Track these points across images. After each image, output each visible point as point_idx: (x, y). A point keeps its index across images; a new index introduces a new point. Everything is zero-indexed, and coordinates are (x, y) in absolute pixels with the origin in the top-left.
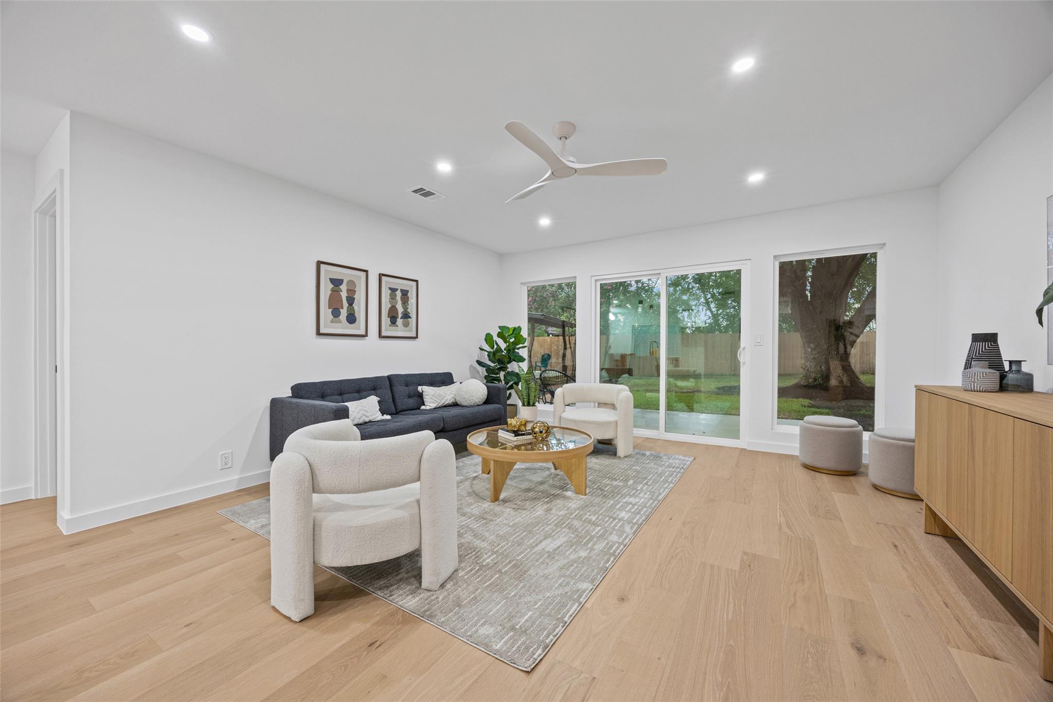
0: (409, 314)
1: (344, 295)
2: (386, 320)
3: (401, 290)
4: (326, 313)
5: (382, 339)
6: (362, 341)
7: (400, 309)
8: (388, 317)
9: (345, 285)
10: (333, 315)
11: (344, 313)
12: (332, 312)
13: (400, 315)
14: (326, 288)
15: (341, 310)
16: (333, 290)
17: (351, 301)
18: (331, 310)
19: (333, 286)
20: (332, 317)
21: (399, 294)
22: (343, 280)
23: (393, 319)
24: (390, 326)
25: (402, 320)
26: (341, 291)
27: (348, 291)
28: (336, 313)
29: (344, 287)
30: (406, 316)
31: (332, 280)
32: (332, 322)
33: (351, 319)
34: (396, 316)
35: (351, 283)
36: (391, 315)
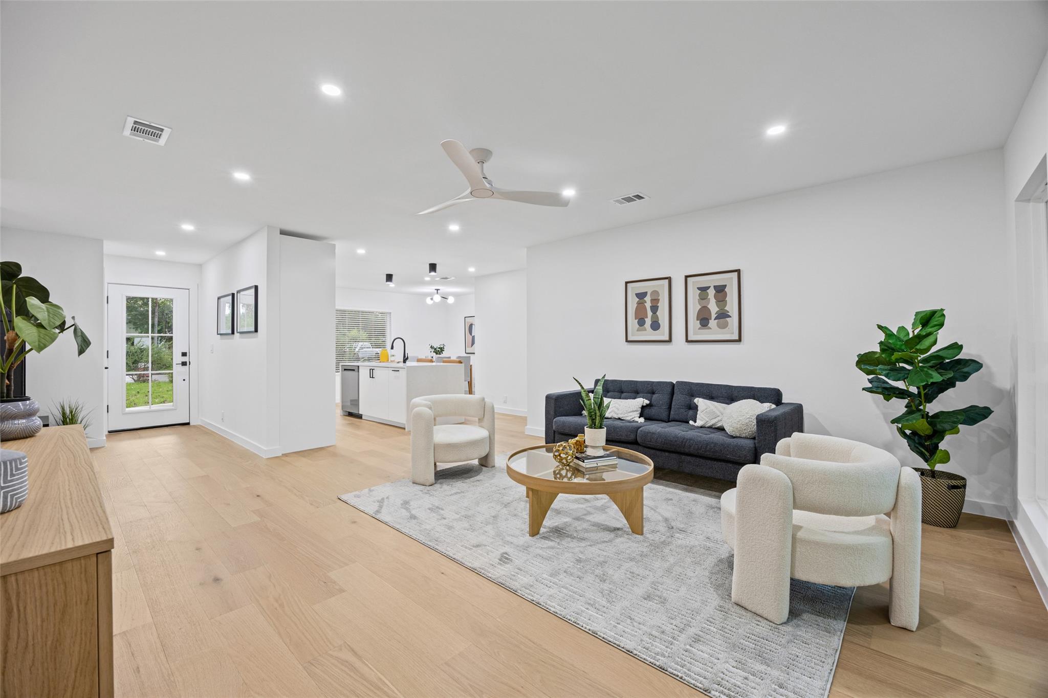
0: (728, 312)
1: (648, 305)
2: (694, 323)
3: (715, 287)
4: (633, 322)
5: (689, 343)
6: (668, 346)
7: (713, 308)
8: (697, 320)
9: (649, 297)
10: (638, 324)
11: (648, 321)
12: (638, 323)
13: (714, 316)
14: (633, 302)
15: (646, 319)
16: (638, 303)
17: (655, 309)
18: (637, 320)
19: (638, 300)
20: (638, 326)
21: (711, 292)
22: (647, 292)
23: (704, 321)
24: (699, 329)
25: (716, 321)
26: (646, 302)
27: (652, 300)
28: (641, 322)
29: (648, 299)
30: (723, 315)
31: (637, 295)
32: (638, 330)
33: (655, 326)
34: (709, 318)
35: (655, 293)
36: (702, 317)
